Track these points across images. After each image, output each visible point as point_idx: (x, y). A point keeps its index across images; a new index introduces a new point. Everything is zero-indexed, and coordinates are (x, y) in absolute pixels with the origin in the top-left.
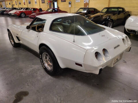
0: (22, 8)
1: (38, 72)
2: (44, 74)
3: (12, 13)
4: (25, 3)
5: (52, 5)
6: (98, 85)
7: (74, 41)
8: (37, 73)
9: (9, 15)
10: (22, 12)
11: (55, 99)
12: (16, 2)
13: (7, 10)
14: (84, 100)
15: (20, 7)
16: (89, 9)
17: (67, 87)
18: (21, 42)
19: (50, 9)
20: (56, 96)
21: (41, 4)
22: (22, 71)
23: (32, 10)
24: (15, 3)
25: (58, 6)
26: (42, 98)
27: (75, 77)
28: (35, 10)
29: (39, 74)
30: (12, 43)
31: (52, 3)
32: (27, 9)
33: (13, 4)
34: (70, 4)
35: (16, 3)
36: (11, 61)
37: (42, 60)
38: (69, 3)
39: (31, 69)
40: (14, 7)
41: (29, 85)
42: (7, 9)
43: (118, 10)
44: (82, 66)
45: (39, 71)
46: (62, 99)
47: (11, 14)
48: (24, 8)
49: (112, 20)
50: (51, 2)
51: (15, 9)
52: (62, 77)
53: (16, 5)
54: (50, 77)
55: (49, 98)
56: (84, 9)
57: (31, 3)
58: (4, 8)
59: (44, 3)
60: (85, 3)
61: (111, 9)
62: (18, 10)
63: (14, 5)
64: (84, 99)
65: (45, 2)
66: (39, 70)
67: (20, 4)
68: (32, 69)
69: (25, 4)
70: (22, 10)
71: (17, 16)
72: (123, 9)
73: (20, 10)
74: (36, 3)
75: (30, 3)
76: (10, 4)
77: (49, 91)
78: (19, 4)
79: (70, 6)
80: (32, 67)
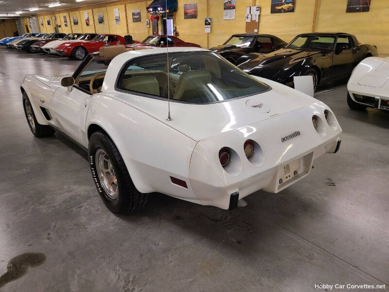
0: (79, 35)
1: (85, 204)
2: (98, 210)
3: (52, 49)
4: (88, 20)
5: (160, 27)
6: (239, 242)
7: (169, 118)
8: (81, 207)
9: (44, 52)
10: (77, 46)
11: (113, 277)
12: (65, 17)
13: (39, 39)
14: (192, 281)
15: (74, 32)
16: (257, 37)
17: (154, 248)
18: (52, 122)
19: (152, 37)
20: (117, 268)
21: (132, 24)
22: (43, 200)
23: (107, 39)
24: (63, 20)
25: (175, 31)
26: (78, 272)
27: (182, 219)
28: (113, 39)
29: (86, 209)
30: (31, 127)
31: (160, 22)
32: (92, 36)
33: (59, 24)
34: (209, 24)
35: (66, 22)
36: (18, 172)
37: (95, 170)
38: (206, 21)
39: (68, 195)
40: (61, 31)
41: (52, 236)
42: (41, 36)
43: (335, 41)
44: (187, 187)
45: (89, 200)
46: (131, 279)
47: (48, 50)
48: (86, 35)
49: (315, 67)
50: (157, 18)
51: (62, 36)
52: (146, 219)
53: (66, 25)
54: (113, 217)
55: (97, 272)
56: (244, 37)
57: (106, 22)
58: (34, 35)
59: (140, 21)
60: (249, 21)
61: (318, 39)
62: (70, 38)
63: (60, 26)
64: (190, 280)
65: (140, 17)
66: (88, 198)
67: (76, 23)
68: (70, 194)
69: (88, 25)
70: (79, 40)
71: (64, 56)
72: (350, 37)
73: (74, 38)
74: (117, 20)
75: (101, 21)
76: (49, 23)
77: (101, 256)
78: (73, 24)
79: (208, 30)
80: (70, 191)
